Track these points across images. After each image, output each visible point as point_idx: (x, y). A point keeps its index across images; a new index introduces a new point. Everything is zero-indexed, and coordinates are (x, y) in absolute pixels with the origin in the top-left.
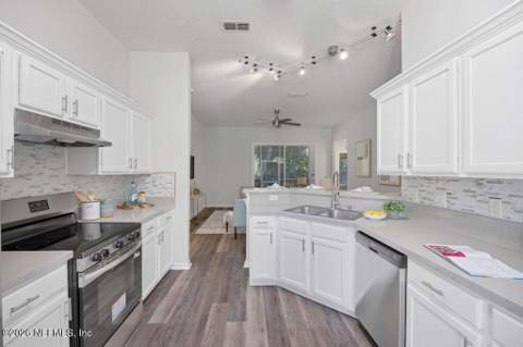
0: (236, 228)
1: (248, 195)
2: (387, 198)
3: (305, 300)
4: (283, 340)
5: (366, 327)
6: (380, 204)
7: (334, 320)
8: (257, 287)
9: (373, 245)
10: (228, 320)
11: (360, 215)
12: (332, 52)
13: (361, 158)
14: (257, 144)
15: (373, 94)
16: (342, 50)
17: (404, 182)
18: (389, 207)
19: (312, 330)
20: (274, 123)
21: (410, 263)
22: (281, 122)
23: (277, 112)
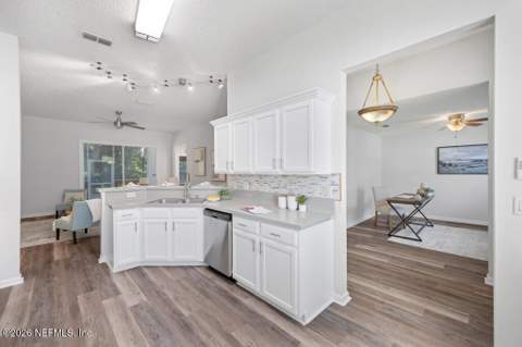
0: (74, 233)
1: (103, 195)
2: (220, 187)
3: (168, 268)
4: (157, 292)
5: (215, 267)
6: (216, 192)
7: (192, 272)
8: (122, 272)
9: (215, 214)
10: (102, 299)
11: (205, 200)
12: (182, 83)
13: (197, 161)
14: (85, 141)
15: (213, 123)
16: (190, 84)
17: (229, 178)
18: (222, 193)
19: (178, 281)
20: (115, 123)
21: (234, 218)
22: (122, 124)
23: (118, 113)
